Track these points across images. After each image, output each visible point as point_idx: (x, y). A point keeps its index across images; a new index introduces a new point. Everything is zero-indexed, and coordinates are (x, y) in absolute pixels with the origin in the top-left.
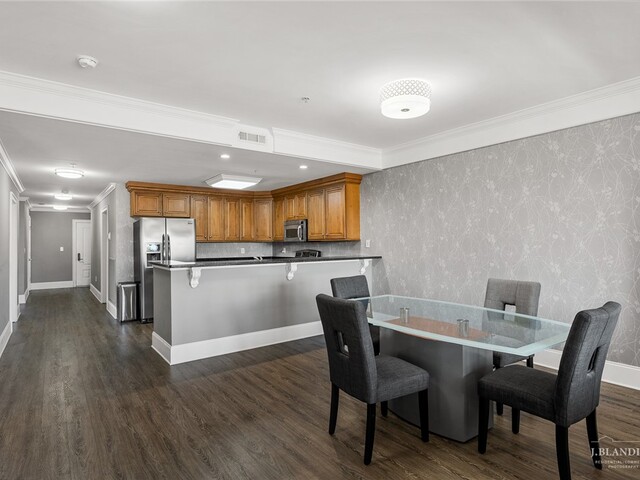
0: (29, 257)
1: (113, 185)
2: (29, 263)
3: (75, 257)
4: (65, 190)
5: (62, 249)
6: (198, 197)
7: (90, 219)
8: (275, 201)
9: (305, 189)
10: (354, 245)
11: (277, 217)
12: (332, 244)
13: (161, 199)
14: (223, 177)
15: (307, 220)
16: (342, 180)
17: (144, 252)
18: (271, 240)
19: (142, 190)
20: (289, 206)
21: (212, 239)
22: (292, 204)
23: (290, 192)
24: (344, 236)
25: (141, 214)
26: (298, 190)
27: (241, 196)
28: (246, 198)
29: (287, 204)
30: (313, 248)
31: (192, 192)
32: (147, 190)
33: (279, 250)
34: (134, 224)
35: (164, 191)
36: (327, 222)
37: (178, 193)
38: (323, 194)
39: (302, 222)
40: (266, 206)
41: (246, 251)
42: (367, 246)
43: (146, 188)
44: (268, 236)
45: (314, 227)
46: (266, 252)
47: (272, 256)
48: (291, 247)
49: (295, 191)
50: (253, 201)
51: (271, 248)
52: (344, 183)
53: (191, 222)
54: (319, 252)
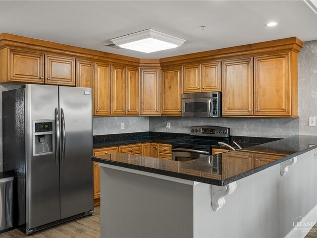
6: (85, 61)
8: (163, 70)
9: (218, 56)
10: (288, 122)
11: (167, 89)
12: (250, 121)
13: (42, 61)
14: (151, 33)
15: (221, 93)
16: (288, 47)
17: (32, 132)
18: (159, 114)
19: (19, 47)
20: (189, 77)
21: (99, 113)
22: (195, 74)
23: (191, 61)
24: (289, 113)
25: (19, 79)
26: (205, 58)
27: (127, 63)
28: (131, 66)
29: (186, 74)
30: (217, 124)
31: (78, 54)
32: (25, 48)
33: (159, 125)
34: (4, 93)
35: (46, 51)
36: (256, 95)
37: (63, 54)
38: (251, 64)
39: (215, 96)
40: (153, 75)
41: (127, 126)
42: (310, 125)
43: (25, 46)
44: (154, 109)
45: (233, 100)
46: (143, 127)
47: (148, 131)
48: (180, 122)
49: (199, 59)
50: (138, 70)
51: (147, 123)
52: (290, 49)
53: (88, 93)
54: (229, 129)
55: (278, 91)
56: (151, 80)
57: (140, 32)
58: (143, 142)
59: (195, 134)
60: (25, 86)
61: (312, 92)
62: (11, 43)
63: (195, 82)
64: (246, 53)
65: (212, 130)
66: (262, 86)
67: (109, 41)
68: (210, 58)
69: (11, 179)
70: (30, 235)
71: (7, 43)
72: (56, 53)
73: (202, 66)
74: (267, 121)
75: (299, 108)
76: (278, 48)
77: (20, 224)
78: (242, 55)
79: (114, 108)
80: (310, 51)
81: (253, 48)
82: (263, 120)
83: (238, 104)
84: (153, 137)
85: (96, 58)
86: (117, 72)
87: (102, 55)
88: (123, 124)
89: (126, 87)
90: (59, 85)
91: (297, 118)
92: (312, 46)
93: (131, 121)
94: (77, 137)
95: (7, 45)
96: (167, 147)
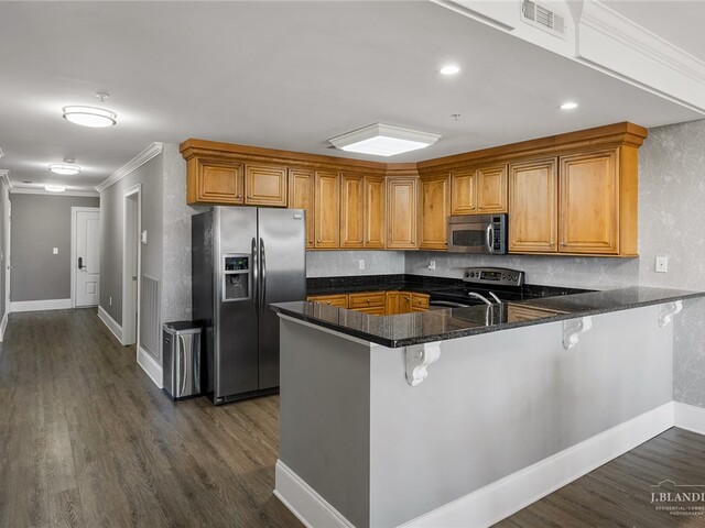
0: (8, 263)
1: (159, 146)
2: (8, 272)
3: (74, 263)
4: (70, 157)
5: (56, 251)
6: (301, 171)
7: (99, 206)
8: (422, 180)
9: (503, 157)
10: (620, 264)
11: (428, 209)
12: (557, 261)
13: (241, 173)
14: (380, 129)
15: (507, 215)
16: (614, 139)
17: (221, 271)
18: (415, 247)
19: (211, 156)
20: (459, 189)
21: (321, 245)
22: (468, 186)
23: (464, 164)
24: (615, 249)
25: (210, 199)
26: (485, 161)
27: (366, 171)
28: (373, 175)
29: (455, 186)
30: (504, 265)
31: (291, 162)
32: (219, 156)
33: (419, 264)
34: (193, 217)
35: (246, 159)
36: (562, 219)
37: (269, 163)
38: (554, 168)
39: (497, 219)
40: (406, 188)
41: (367, 265)
42: (658, 270)
43: (218, 153)
44: (409, 240)
45: (526, 227)
46: (395, 266)
47: (403, 273)
48: (449, 260)
49: (475, 162)
50: (383, 180)
51: (402, 259)
52: (620, 143)
53: (299, 216)
54: (523, 273)
55: (597, 212)
56: (404, 196)
57: (367, 128)
58: (387, 290)
59: (470, 279)
60: (212, 209)
61: (663, 213)
62: (200, 151)
63: (468, 197)
64: (547, 150)
65: (496, 273)
66: (571, 204)
67: (327, 142)
68: (490, 160)
69: (198, 331)
70: (219, 405)
71: (195, 151)
72: (259, 161)
73: (479, 174)
74: (585, 261)
75: (639, 241)
76: (599, 141)
77: (209, 390)
78: (540, 154)
79: (345, 238)
80: (660, 144)
81: (557, 142)
82: (578, 260)
83: (533, 233)
84: (410, 283)
85: (318, 165)
86: (350, 185)
87: (327, 161)
88: (362, 262)
89: (364, 207)
90: (258, 206)
91: (635, 257)
92: (663, 136)
93: (374, 258)
94: (283, 278)
95: (196, 154)
96: (423, 299)
